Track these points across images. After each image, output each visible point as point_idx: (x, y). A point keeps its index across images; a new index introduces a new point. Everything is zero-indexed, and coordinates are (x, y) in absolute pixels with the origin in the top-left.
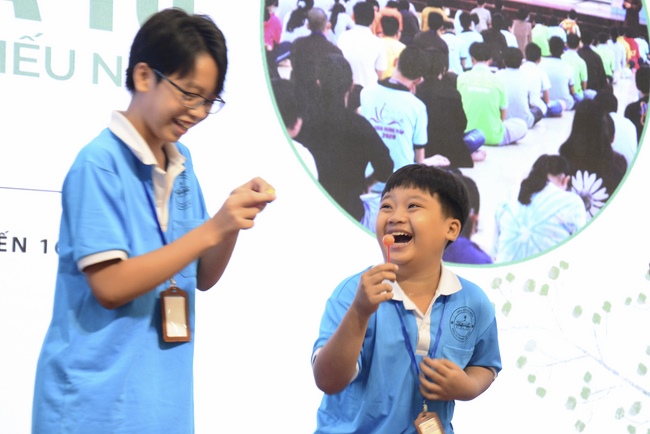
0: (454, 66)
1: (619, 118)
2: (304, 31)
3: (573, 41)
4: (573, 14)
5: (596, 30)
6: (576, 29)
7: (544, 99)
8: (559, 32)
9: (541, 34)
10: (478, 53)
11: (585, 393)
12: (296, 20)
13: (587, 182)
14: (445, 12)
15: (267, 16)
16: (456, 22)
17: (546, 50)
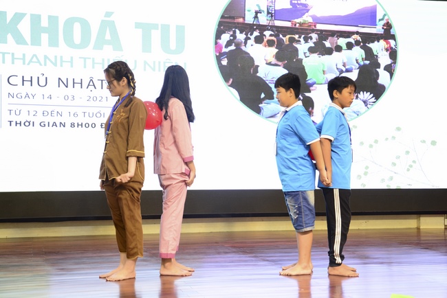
0: (301, 56)
1: (381, 71)
2: (233, 47)
3: (357, 43)
4: (357, 33)
5: (368, 38)
6: (359, 38)
7: (344, 66)
8: (351, 40)
9: (342, 42)
10: (311, 50)
11: (366, 174)
12: (229, 44)
13: (366, 96)
14: (296, 37)
15: (216, 43)
16: (302, 40)
17: (344, 47)
